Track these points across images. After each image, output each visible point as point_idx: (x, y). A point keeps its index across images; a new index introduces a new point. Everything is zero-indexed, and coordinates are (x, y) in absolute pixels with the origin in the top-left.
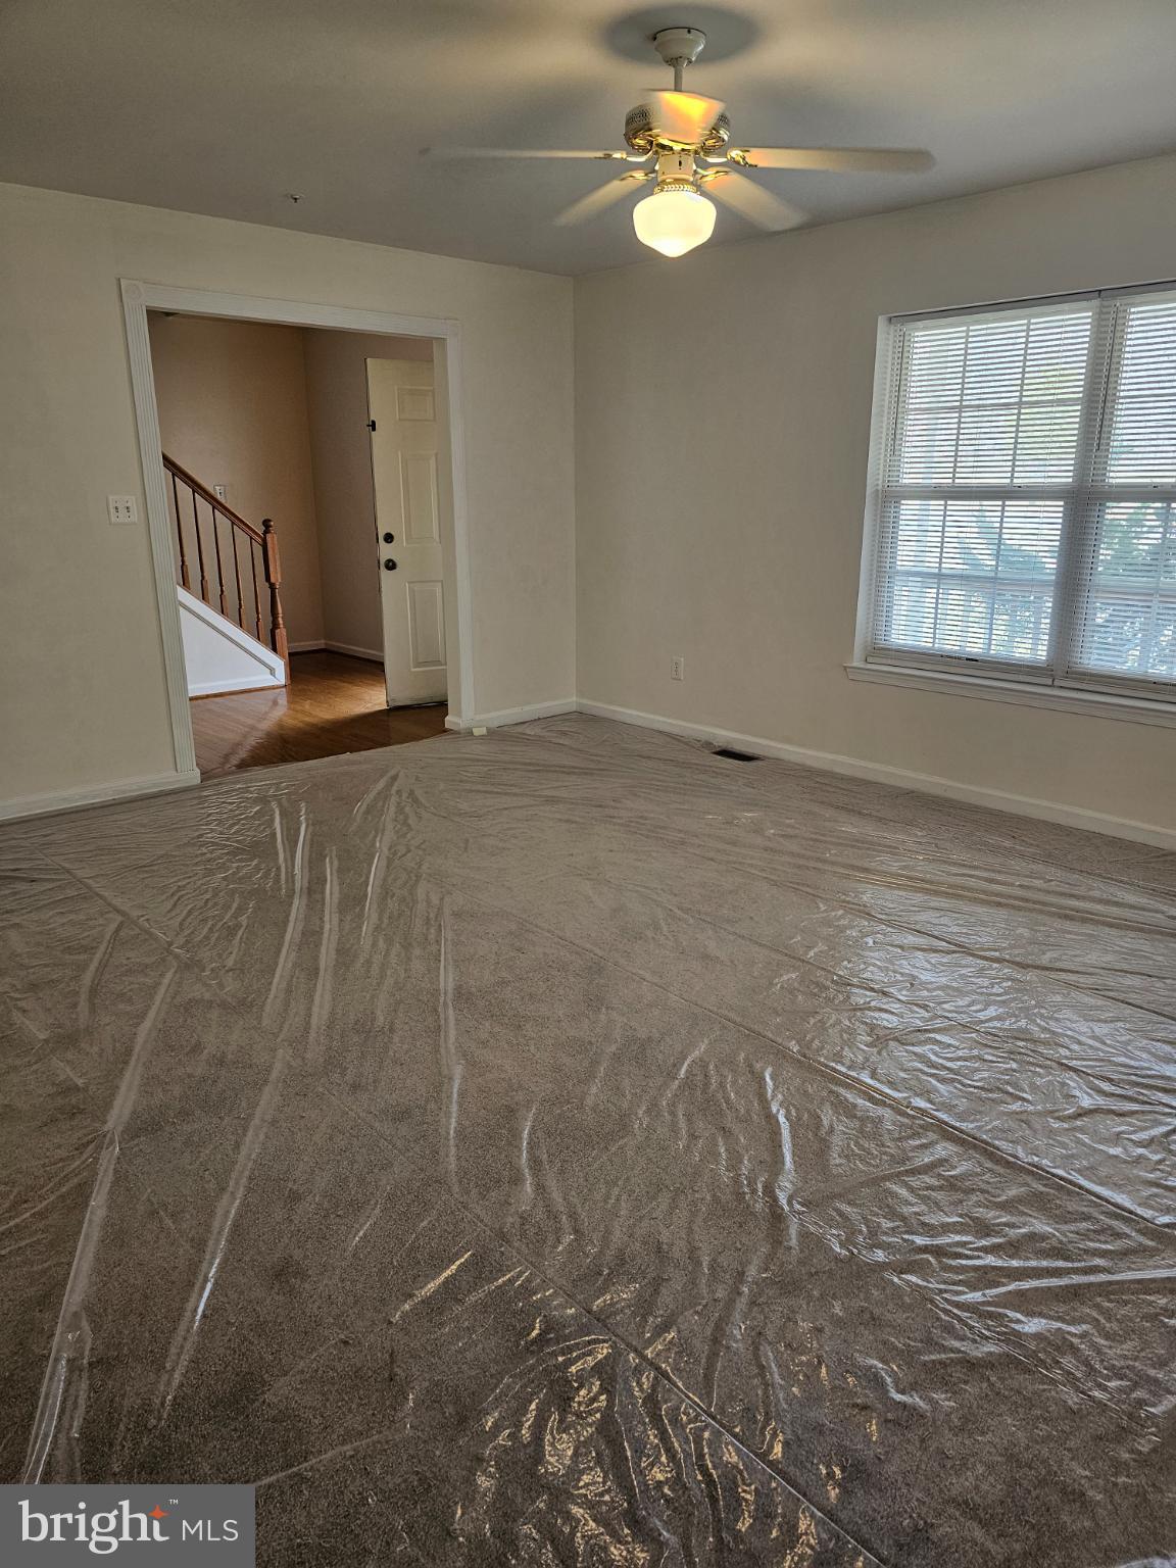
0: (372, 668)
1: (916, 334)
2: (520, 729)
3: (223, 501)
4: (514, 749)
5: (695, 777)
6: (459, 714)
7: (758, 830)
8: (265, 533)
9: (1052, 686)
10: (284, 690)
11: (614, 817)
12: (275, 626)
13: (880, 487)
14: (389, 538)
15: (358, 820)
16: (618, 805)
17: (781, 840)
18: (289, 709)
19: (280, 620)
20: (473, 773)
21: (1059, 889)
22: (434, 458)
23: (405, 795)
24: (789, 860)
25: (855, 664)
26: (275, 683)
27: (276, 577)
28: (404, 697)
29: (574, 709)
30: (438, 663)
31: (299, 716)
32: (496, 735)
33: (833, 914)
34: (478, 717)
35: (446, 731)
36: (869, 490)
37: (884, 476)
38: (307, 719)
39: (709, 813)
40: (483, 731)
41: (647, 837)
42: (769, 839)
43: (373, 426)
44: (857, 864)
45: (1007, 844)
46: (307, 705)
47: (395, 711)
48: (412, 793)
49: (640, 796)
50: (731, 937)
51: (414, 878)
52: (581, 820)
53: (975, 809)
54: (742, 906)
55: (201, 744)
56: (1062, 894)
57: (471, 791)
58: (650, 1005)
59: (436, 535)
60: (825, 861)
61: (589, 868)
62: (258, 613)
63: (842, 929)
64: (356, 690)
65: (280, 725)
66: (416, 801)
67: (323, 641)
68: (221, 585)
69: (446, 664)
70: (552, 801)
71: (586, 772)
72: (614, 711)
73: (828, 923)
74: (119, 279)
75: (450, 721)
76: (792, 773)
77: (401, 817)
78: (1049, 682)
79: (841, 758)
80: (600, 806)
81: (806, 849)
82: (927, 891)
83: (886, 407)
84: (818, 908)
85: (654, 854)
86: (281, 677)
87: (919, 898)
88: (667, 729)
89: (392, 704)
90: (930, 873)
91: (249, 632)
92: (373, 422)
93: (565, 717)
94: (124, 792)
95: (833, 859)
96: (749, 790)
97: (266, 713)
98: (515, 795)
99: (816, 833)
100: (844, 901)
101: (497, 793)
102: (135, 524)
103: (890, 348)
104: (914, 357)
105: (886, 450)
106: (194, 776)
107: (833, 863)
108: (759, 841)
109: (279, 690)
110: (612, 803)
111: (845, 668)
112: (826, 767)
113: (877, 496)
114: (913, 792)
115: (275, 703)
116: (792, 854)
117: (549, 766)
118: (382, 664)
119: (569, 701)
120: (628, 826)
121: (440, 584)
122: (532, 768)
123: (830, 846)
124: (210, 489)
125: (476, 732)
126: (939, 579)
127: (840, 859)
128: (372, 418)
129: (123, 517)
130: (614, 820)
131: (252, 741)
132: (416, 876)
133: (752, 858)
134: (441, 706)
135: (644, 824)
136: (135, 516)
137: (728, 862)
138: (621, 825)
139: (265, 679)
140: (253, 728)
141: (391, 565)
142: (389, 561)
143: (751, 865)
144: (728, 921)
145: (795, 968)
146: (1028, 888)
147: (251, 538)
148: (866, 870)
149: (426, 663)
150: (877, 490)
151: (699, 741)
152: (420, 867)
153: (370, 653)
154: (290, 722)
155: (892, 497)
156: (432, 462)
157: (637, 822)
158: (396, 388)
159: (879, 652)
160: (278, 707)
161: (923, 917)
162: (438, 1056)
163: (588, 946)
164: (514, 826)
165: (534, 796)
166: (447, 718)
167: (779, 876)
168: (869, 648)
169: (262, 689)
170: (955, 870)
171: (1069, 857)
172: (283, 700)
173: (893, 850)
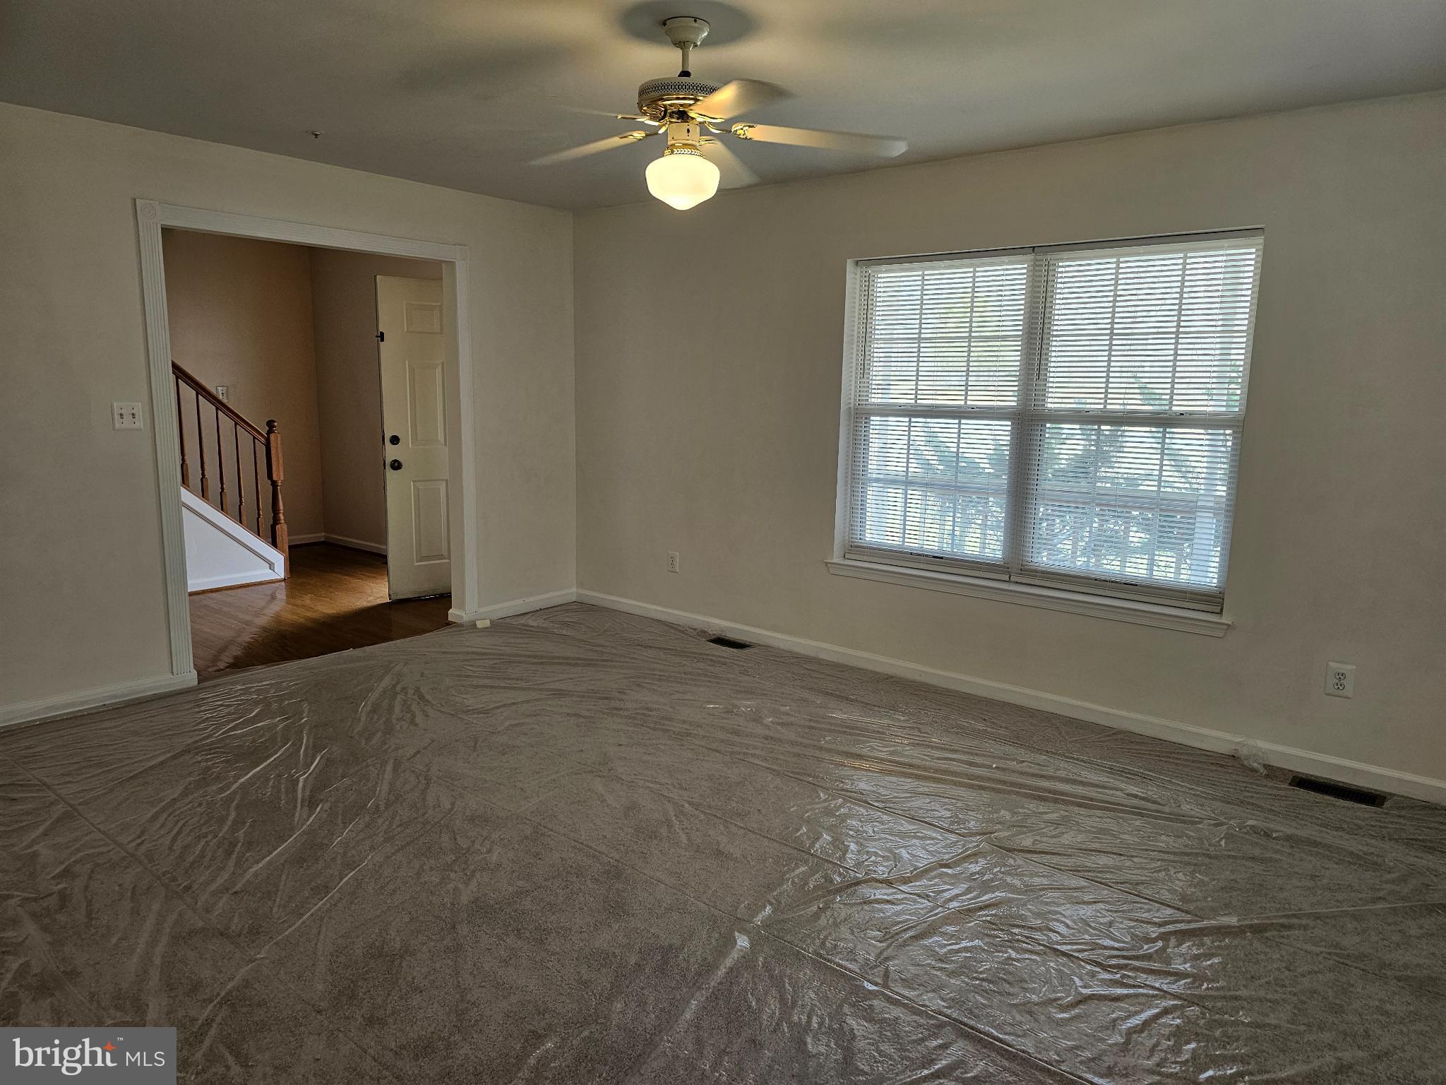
0: (375, 561)
1: (879, 276)
2: (523, 620)
3: (225, 401)
4: (517, 641)
5: (694, 665)
6: (462, 607)
7: (757, 719)
8: (269, 433)
9: (1009, 581)
10: (283, 583)
11: (621, 709)
12: (276, 521)
13: (852, 405)
14: (395, 440)
15: (363, 719)
16: (624, 697)
17: (779, 728)
18: (288, 603)
19: (282, 516)
20: (479, 666)
21: (1031, 771)
22: (440, 368)
23: (411, 692)
24: (789, 749)
25: (835, 560)
26: (274, 577)
27: (279, 475)
28: (406, 591)
29: (574, 599)
30: (441, 557)
31: (300, 611)
32: (500, 626)
33: (834, 802)
34: (482, 610)
35: (449, 624)
36: (843, 407)
37: (855, 395)
38: (309, 614)
39: (710, 703)
40: (487, 623)
41: (654, 729)
42: (768, 727)
43: (382, 336)
44: (850, 751)
45: (980, 726)
46: (307, 600)
47: (397, 604)
48: (417, 690)
49: (644, 687)
50: (741, 832)
51: (424, 782)
52: (587, 714)
53: (947, 693)
54: (750, 798)
55: (198, 642)
56: (1033, 775)
57: (477, 687)
58: (670, 909)
59: (441, 438)
60: (821, 749)
61: (600, 764)
62: (259, 510)
63: (843, 818)
64: (355, 582)
65: (277, 619)
66: (421, 697)
67: (323, 534)
68: (222, 483)
69: (449, 558)
70: (559, 694)
71: (589, 663)
72: (614, 601)
73: (829, 812)
74: (135, 200)
75: (454, 613)
76: (783, 660)
77: (409, 715)
78: (1006, 578)
79: (824, 645)
80: (606, 698)
81: (803, 737)
82: (918, 777)
83: (856, 337)
84: (819, 797)
85: (662, 747)
86: (280, 571)
87: (909, 784)
88: (663, 618)
89: (394, 597)
90: (918, 758)
91: (248, 528)
92: (382, 334)
93: (565, 607)
94: (115, 697)
95: (829, 746)
96: (747, 678)
97: (264, 608)
98: (523, 689)
99: (810, 720)
100: (843, 790)
101: (505, 688)
102: (140, 430)
103: (858, 286)
104: (878, 299)
105: (857, 373)
106: (191, 678)
107: (829, 750)
108: (759, 730)
109: (277, 585)
110: (617, 695)
111: (826, 563)
112: (813, 654)
113: (850, 413)
114: (892, 677)
115: (273, 597)
116: (793, 743)
117: (553, 658)
118: (385, 557)
119: (569, 592)
120: (635, 719)
121: (444, 483)
122: (534, 660)
123: (823, 733)
124: (213, 390)
125: (480, 624)
126: (906, 486)
127: (833, 746)
128: (381, 330)
129: (127, 423)
130: (621, 712)
131: (246, 638)
132: (426, 779)
133: (755, 747)
134: (443, 599)
135: (650, 716)
136: (140, 423)
137: (732, 753)
138: (626, 717)
139: (264, 574)
140: (247, 623)
141: (396, 465)
142: (395, 461)
143: (753, 755)
144: (739, 815)
145: (806, 862)
146: (1004, 770)
147: (254, 438)
148: (860, 757)
149: (428, 558)
150: (850, 408)
151: (696, 629)
152: (428, 770)
153: (371, 545)
154: (289, 616)
155: (862, 414)
156: (439, 370)
157: (643, 714)
158: (405, 303)
159: (856, 549)
160: (276, 602)
161: (917, 803)
162: (460, 979)
163: (604, 849)
164: (522, 721)
165: (540, 690)
166: (450, 611)
167: (781, 766)
168: (847, 546)
169: (261, 583)
170: (937, 754)
171: (1035, 738)
172: (282, 594)
173: (879, 734)
